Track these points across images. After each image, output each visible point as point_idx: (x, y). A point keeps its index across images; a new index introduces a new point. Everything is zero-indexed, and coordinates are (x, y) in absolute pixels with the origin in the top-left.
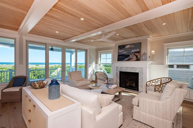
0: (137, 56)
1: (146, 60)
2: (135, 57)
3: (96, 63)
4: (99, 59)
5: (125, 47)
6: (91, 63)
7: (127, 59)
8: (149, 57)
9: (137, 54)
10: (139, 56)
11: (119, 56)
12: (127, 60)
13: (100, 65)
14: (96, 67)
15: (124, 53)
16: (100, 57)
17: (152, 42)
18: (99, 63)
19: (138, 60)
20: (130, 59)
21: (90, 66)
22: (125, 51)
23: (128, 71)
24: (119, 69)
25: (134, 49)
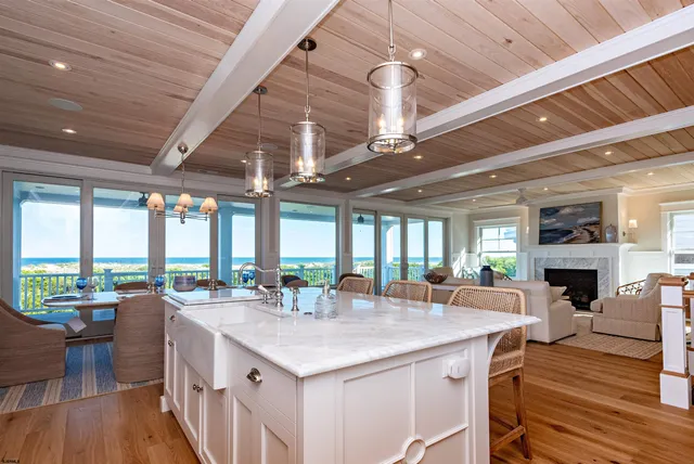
0: (591, 233)
1: (615, 240)
2: (586, 234)
3: (469, 252)
4: (479, 241)
5: (558, 211)
6: (457, 251)
7: (565, 239)
8: (624, 234)
9: (592, 229)
10: (596, 233)
11: (541, 232)
12: (565, 243)
13: (480, 255)
14: (469, 261)
15: (558, 225)
16: (481, 235)
17: (629, 200)
18: (478, 251)
19: (594, 240)
20: (572, 240)
21: (454, 260)
22: (558, 221)
23: (569, 266)
24: (542, 263)
25: (584, 216)
